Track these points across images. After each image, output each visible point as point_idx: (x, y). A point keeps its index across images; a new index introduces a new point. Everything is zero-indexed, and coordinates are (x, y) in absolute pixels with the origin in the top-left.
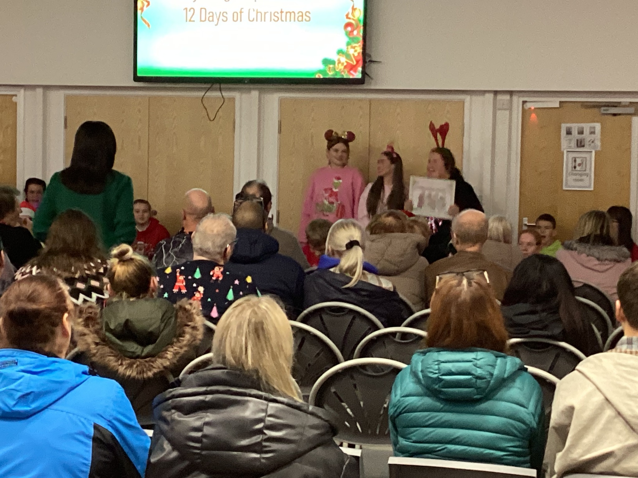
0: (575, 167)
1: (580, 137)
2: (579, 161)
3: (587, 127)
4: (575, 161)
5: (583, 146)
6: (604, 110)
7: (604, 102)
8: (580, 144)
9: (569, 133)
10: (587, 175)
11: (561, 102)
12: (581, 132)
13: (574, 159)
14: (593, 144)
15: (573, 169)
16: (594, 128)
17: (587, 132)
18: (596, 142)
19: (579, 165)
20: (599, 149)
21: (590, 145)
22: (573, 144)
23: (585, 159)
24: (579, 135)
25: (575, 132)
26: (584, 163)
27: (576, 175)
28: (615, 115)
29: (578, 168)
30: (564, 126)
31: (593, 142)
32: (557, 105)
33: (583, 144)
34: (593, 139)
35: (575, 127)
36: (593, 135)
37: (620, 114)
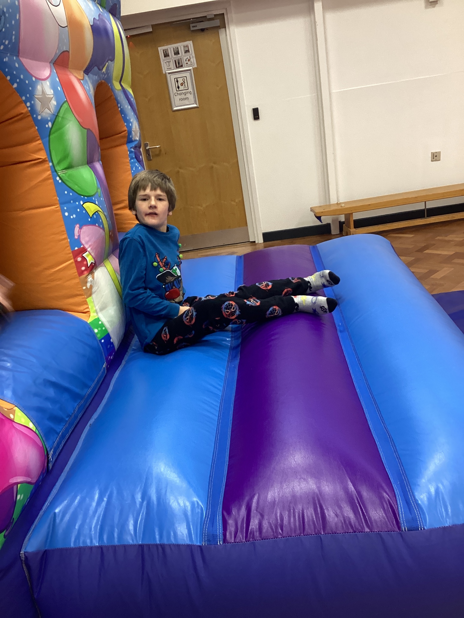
0: (178, 87)
1: (177, 57)
2: (180, 81)
3: (180, 46)
4: (177, 81)
5: (182, 66)
6: (193, 27)
7: (190, 19)
8: (179, 64)
9: (166, 55)
10: (190, 93)
11: (153, 26)
12: (177, 53)
13: (176, 79)
14: (189, 63)
15: (177, 89)
16: (187, 46)
17: (182, 51)
18: (192, 60)
19: (182, 84)
20: (196, 66)
21: (187, 63)
22: (172, 65)
23: (185, 78)
24: (175, 56)
25: (171, 53)
26: (186, 81)
27: (180, 94)
28: (203, 30)
29: (181, 88)
30: (161, 49)
31: (189, 60)
32: (150, 30)
33: (181, 65)
34: (189, 58)
35: (170, 48)
36: (188, 53)
37: (207, 29)
